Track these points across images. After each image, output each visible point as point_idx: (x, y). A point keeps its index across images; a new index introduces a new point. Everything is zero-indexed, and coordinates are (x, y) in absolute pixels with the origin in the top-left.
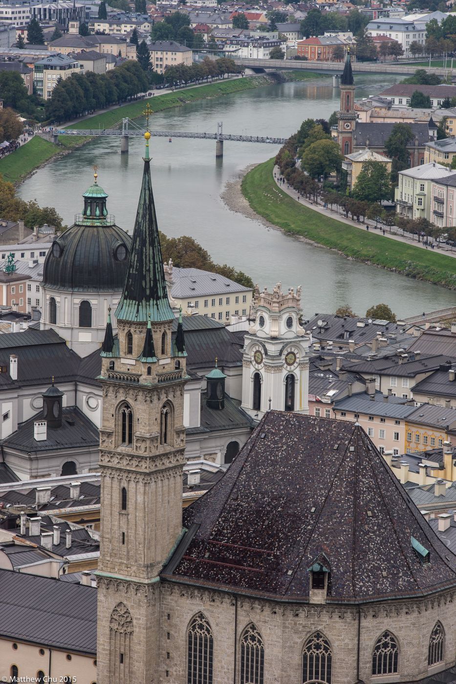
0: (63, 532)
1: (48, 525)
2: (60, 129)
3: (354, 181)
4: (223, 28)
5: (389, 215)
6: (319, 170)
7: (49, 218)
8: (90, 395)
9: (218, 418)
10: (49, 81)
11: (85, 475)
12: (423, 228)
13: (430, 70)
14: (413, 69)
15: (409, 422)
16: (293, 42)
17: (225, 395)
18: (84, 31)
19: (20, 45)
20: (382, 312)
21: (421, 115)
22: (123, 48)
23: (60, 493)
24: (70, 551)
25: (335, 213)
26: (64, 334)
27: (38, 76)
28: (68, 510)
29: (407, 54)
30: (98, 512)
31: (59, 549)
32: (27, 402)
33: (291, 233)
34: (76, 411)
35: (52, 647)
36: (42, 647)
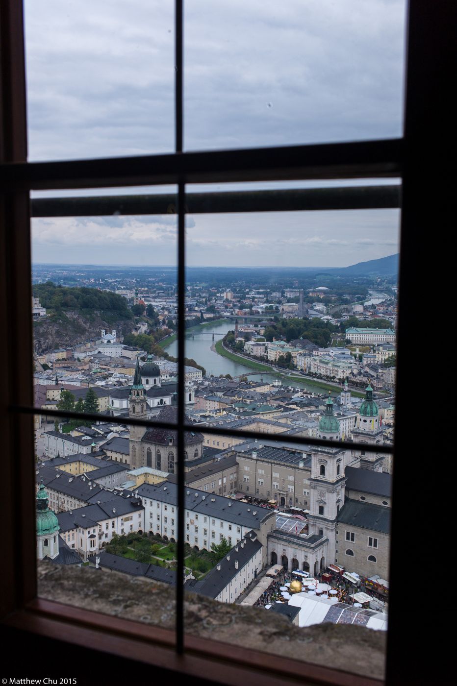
35: (123, 454)
36: (121, 454)
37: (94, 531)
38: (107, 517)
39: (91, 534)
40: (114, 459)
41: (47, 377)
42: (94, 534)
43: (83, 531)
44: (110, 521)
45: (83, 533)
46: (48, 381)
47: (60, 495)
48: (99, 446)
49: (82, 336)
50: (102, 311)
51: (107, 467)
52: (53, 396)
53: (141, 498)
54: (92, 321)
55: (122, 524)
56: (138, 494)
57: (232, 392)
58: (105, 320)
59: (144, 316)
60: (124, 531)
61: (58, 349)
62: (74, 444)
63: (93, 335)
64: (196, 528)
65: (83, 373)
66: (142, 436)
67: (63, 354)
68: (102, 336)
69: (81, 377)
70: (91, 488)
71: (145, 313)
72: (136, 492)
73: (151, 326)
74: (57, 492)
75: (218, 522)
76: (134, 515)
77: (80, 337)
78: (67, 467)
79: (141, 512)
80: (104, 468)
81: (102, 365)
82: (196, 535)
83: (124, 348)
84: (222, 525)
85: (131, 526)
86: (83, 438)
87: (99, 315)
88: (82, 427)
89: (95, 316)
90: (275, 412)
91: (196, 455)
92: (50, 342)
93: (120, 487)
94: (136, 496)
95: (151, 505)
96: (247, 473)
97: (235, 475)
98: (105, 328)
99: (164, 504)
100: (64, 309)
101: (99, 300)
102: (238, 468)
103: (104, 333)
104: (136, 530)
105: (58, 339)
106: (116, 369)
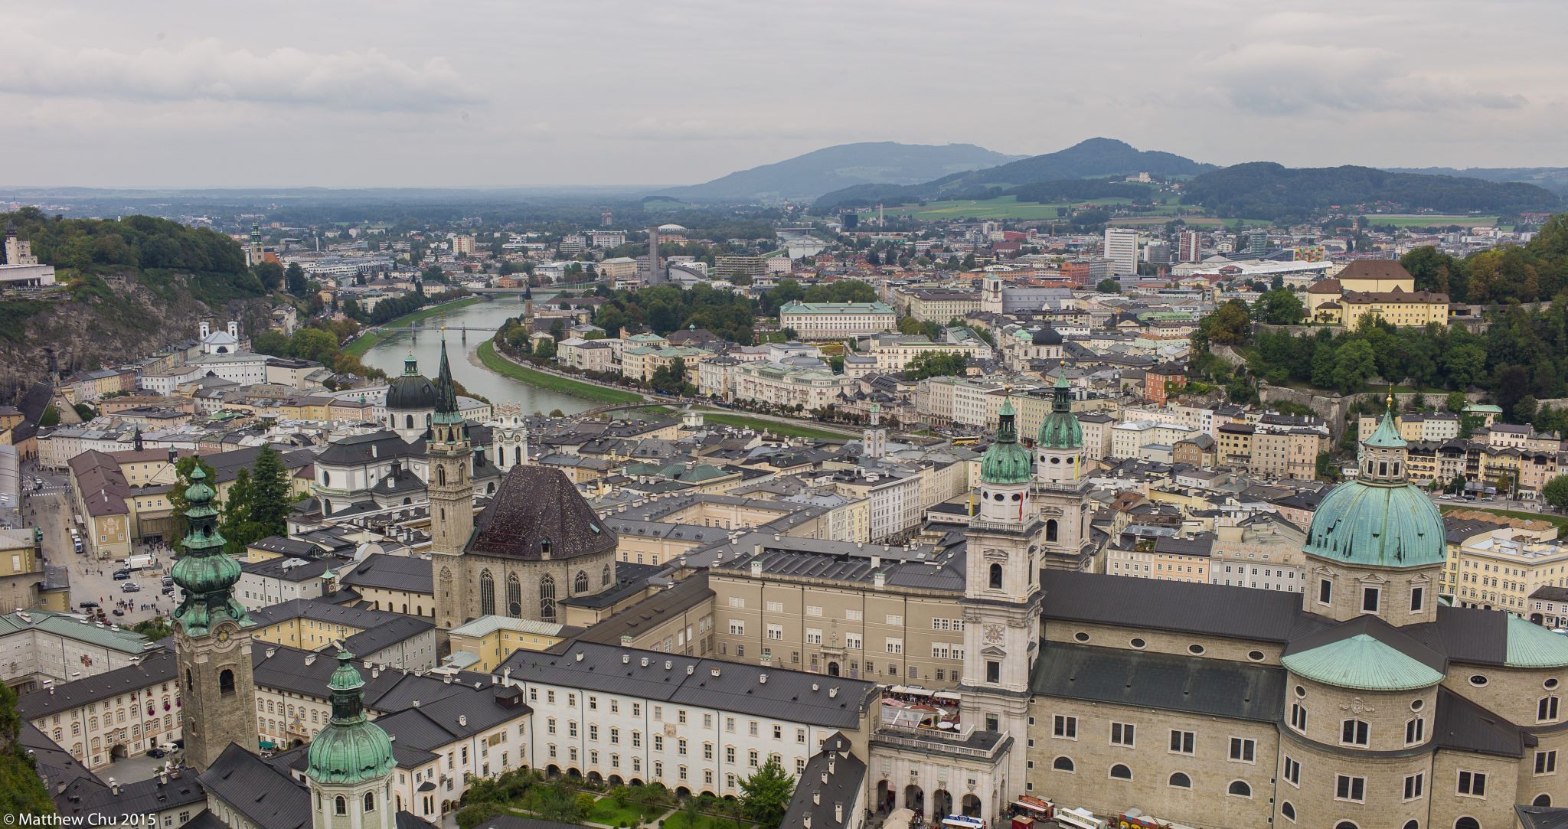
0: (409, 534)
1: (400, 530)
2: (379, 328)
3: (535, 348)
4: (460, 273)
5: (555, 364)
6: (517, 343)
7: (378, 374)
8: (415, 463)
9: (482, 471)
10: (371, 304)
11: (416, 503)
12: (572, 370)
13: (568, 290)
14: (560, 290)
15: (578, 467)
16: (496, 279)
17: (485, 459)
18: (387, 277)
19: (353, 285)
20: (557, 413)
21: (566, 313)
22: (408, 285)
23: (404, 514)
24: (413, 543)
25: (527, 365)
26: (398, 432)
27: (364, 301)
28: (409, 522)
29: (555, 283)
30: (430, 522)
31: (408, 542)
32: (383, 469)
33: (505, 375)
34: (408, 471)
35: (409, 592)
36: (405, 592)
37: (430, 774)
38: (449, 737)
39: (423, 782)
40: (384, 607)
41: (102, 434)
42: (430, 781)
43: (402, 777)
44: (457, 748)
45: (403, 781)
46: (107, 443)
47: (288, 701)
48: (338, 579)
49: (152, 339)
50: (193, 276)
51: (385, 625)
52: (147, 477)
53: (521, 685)
54: (172, 299)
55: (485, 753)
56: (510, 677)
57: (600, 443)
58: (200, 299)
59: (282, 292)
60: (491, 770)
61: (99, 369)
62: (267, 578)
63: (178, 335)
64: (682, 743)
65: (192, 423)
66: (464, 541)
67: (112, 384)
68: (202, 337)
69: (193, 430)
70: (375, 675)
71: (283, 285)
72: (507, 672)
73: (307, 315)
74: (280, 692)
75: (742, 722)
76: (511, 728)
77: (148, 341)
78: (271, 636)
79: (525, 719)
80: (378, 627)
81: (230, 403)
82: (682, 760)
83: (270, 363)
84: (754, 729)
85: (505, 756)
86: (285, 564)
87: (185, 285)
88: (270, 538)
89: (177, 287)
90: (727, 480)
91: (606, 579)
92: (78, 353)
93: (445, 666)
94: (507, 683)
95: (551, 699)
96: (737, 614)
97: (709, 620)
98: (204, 318)
99: (587, 695)
100: (101, 268)
101: (182, 246)
102: (713, 603)
103: (207, 330)
104: (514, 765)
105: (95, 346)
106: (269, 409)
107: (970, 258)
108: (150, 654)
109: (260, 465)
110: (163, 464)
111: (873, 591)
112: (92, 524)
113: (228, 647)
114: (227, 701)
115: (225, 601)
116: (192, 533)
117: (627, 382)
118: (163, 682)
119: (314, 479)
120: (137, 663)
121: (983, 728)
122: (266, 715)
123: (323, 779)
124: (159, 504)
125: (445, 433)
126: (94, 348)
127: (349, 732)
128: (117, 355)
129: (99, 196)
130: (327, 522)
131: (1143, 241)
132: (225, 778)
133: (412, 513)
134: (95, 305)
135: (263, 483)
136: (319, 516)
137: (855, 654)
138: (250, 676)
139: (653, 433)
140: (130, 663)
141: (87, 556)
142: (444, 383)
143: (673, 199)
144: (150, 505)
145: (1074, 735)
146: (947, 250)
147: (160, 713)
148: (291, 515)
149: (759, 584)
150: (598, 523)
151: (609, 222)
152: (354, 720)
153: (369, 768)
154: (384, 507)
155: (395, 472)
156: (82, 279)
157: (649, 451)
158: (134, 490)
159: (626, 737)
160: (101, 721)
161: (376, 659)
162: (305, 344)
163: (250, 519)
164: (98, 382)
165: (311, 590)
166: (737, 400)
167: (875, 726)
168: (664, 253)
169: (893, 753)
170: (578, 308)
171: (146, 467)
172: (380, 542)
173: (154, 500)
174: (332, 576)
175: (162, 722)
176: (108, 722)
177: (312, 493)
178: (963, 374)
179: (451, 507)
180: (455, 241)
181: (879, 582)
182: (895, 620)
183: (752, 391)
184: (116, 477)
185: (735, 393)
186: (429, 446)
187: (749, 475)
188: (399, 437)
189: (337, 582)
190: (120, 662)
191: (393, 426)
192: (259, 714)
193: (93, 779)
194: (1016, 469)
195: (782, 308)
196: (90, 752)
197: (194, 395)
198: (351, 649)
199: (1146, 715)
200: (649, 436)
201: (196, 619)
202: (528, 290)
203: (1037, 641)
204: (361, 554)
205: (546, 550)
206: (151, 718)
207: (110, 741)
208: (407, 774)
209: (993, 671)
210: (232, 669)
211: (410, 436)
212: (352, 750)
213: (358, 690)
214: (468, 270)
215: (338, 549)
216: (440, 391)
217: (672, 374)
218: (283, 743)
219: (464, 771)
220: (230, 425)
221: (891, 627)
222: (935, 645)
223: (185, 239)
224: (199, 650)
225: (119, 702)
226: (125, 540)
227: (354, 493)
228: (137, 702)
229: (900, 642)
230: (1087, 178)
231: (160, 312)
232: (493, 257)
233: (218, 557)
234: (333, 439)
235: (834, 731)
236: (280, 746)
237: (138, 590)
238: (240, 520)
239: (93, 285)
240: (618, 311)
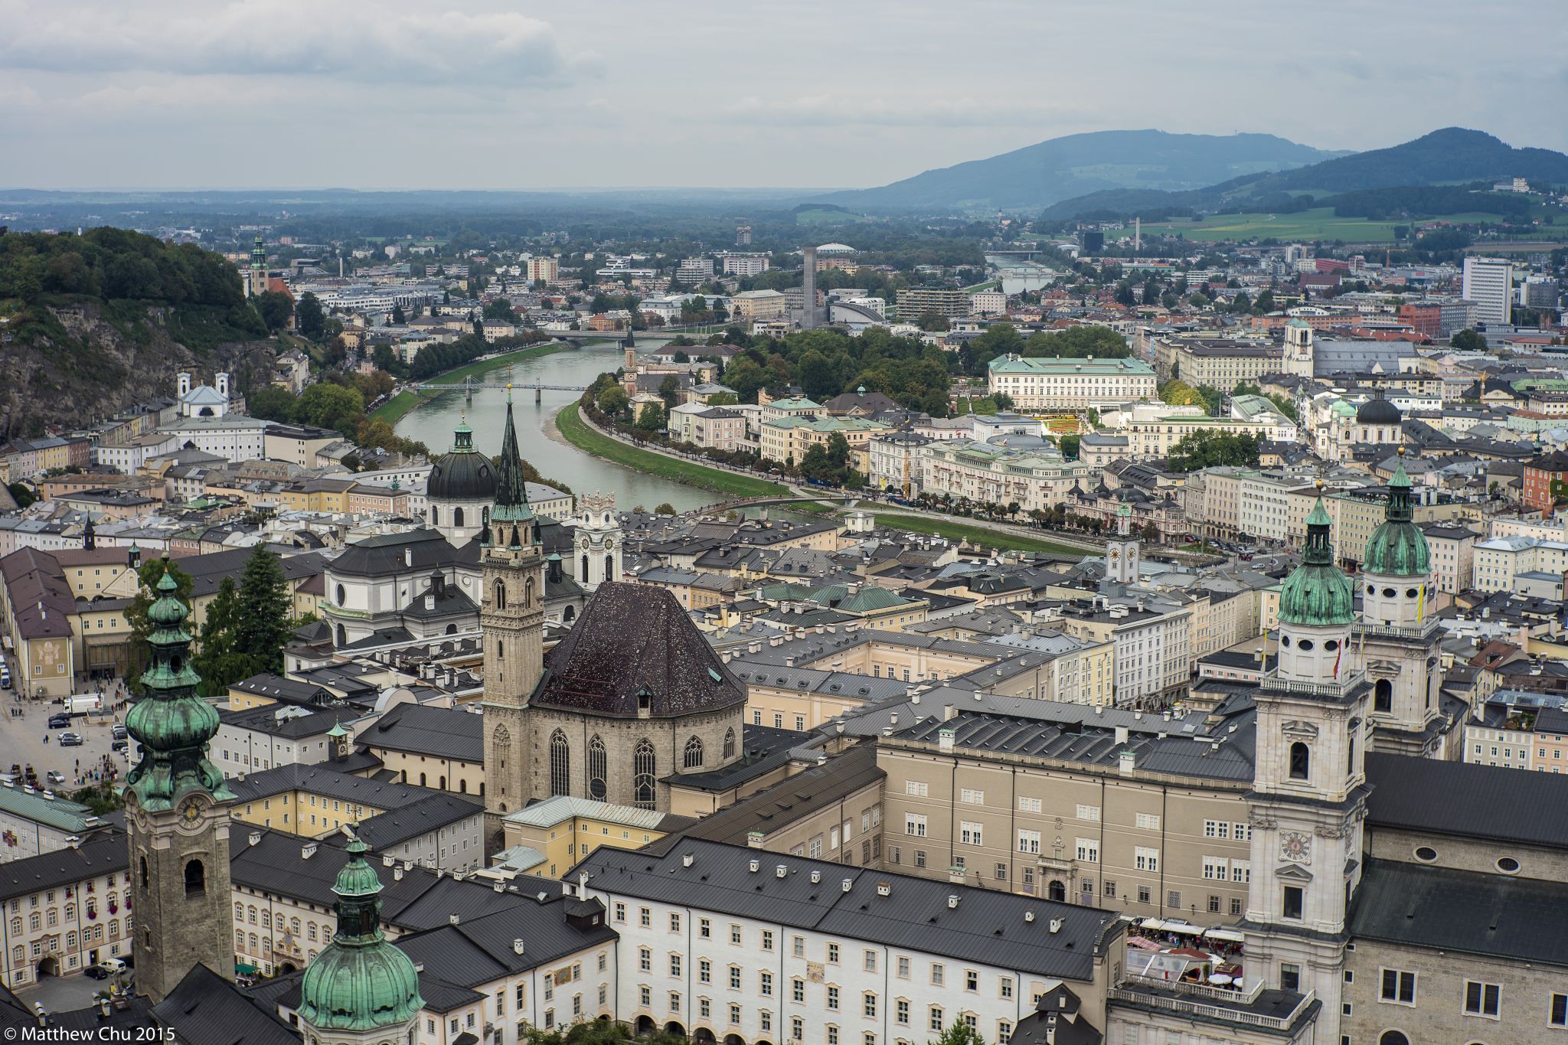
0: (452, 676)
1: (440, 671)
2: (421, 385)
3: (637, 416)
4: (535, 309)
5: (665, 440)
6: (611, 409)
7: (418, 449)
8: (465, 575)
9: (557, 588)
10: (411, 350)
11: (463, 633)
12: (689, 448)
13: (687, 335)
14: (674, 335)
15: (693, 587)
16: (586, 317)
17: (562, 573)
18: (434, 313)
19: (388, 324)
20: (666, 509)
21: (683, 368)
22: (464, 325)
23: (447, 647)
24: (457, 689)
25: (626, 440)
26: (443, 532)
27: (403, 346)
28: (453, 659)
29: (668, 325)
30: (482, 659)
31: (450, 688)
32: (419, 582)
33: (594, 454)
34: (454, 587)
35: (450, 759)
36: (443, 759)
37: (471, 1020)
38: (499, 970)
39: (460, 1032)
40: (414, 779)
41: (42, 525)
42: (471, 1031)
43: (432, 1024)
44: (510, 986)
45: (432, 1030)
46: (48, 538)
47: (277, 908)
48: (351, 737)
49: (114, 395)
50: (172, 310)
51: (414, 804)
52: (98, 586)
53: (603, 898)
54: (142, 341)
55: (548, 995)
56: (588, 886)
57: (726, 553)
58: (181, 341)
59: (290, 333)
60: (556, 1020)
61: (43, 436)
62: (253, 733)
63: (148, 390)
64: (833, 991)
65: (161, 512)
66: (530, 689)
67: (59, 457)
68: (181, 394)
69: (162, 523)
70: (398, 876)
71: (293, 323)
72: (583, 879)
73: (322, 366)
74: (266, 895)
75: (920, 964)
76: (587, 960)
77: (109, 398)
78: (256, 814)
79: (608, 948)
80: (406, 807)
81: (214, 485)
82: (831, 1017)
83: (270, 431)
84: (937, 975)
85: (577, 1000)
86: (280, 714)
87: (162, 323)
88: (261, 677)
89: (150, 325)
90: (907, 610)
91: (729, 749)
92: (17, 413)
93: (496, 867)
94: (583, 894)
95: (645, 921)
96: (917, 805)
97: (876, 813)
98: (185, 367)
99: (697, 916)
100: (52, 298)
101: (160, 269)
102: (883, 787)
103: (187, 384)
104: (590, 1013)
105: (39, 404)
106: (266, 496)
107: (1266, 297)
108: (92, 835)
109: (250, 574)
110: (120, 569)
111: (1117, 778)
112: (23, 648)
113: (197, 828)
114: (194, 905)
115: (196, 764)
116: (155, 667)
117: (766, 466)
118: (109, 874)
119: (323, 595)
120: (75, 845)
121: (1276, 985)
122: (246, 927)
123: (321, 1021)
124: (114, 625)
125: (508, 533)
126: (38, 407)
127: (360, 956)
128: (67, 417)
129: (55, 201)
130: (339, 657)
131: (1520, 275)
132: (189, 1013)
133: (457, 647)
134: (42, 348)
135: (254, 599)
136: (329, 647)
137: (1088, 870)
138: (225, 870)
139: (802, 540)
140: (67, 845)
141: (15, 694)
142: (509, 464)
143: (837, 208)
144: (100, 626)
145: (1410, 999)
146: (1233, 284)
147: (104, 916)
148: (290, 644)
149: (950, 763)
150: (719, 667)
151: (747, 239)
152: (366, 940)
153: (385, 1008)
154: (419, 636)
155: (436, 588)
156: (28, 314)
157: (796, 566)
158: (81, 603)
159: (751, 981)
160: (26, 923)
161: (399, 854)
162: (319, 405)
163: (235, 650)
164: (40, 454)
165: (315, 752)
166: (924, 496)
167: (1117, 977)
168: (824, 283)
169: (1142, 1018)
170: (700, 360)
171: (98, 572)
172: (411, 687)
173: (106, 618)
174: (343, 732)
175: (106, 929)
176: (35, 926)
177: (320, 614)
178: (1254, 464)
179: (513, 639)
180: (531, 264)
181: (1127, 765)
182: (1149, 822)
183: (946, 483)
184: (57, 584)
185: (920, 485)
186: (484, 551)
187: (939, 603)
188: (444, 538)
189: (350, 741)
190: (54, 843)
191: (436, 522)
192: (236, 925)
193: (14, 1003)
194: (1332, 603)
195: (992, 364)
196: (12, 966)
197: (167, 474)
198: (366, 838)
199: (1518, 972)
200: (796, 544)
201: (157, 787)
202: (631, 335)
203: (1359, 858)
204: (384, 704)
205: (644, 705)
206: (92, 923)
207: (37, 951)
208: (438, 1020)
209: (1293, 901)
210: (203, 860)
211: (459, 538)
212: (362, 982)
213: (374, 897)
214: (547, 305)
215: (353, 694)
216: (503, 475)
217: (831, 457)
218: (267, 967)
219: (518, 1020)
220: (210, 518)
221: (1142, 831)
222: (1207, 861)
223: (164, 259)
224: (159, 831)
225: (50, 898)
226: (66, 673)
227: (379, 617)
228: (73, 900)
229: (1155, 854)
230: (1438, 185)
231: (126, 359)
232: (583, 287)
233: (189, 701)
234: (352, 539)
235: (1057, 983)
236: (263, 971)
237: (80, 744)
238: (221, 649)
239: (42, 321)
240: (757, 365)
